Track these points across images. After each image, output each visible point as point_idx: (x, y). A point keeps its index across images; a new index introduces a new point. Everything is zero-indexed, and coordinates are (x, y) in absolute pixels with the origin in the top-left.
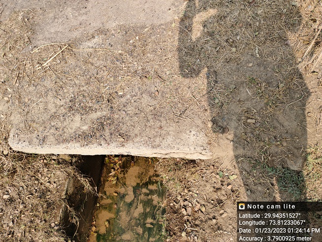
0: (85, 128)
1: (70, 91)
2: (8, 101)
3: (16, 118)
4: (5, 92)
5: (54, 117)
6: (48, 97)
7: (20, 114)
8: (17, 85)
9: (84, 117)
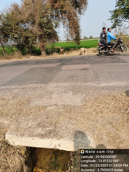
0: (43, 132)
1: (39, 120)
2: (11, 120)
3: (13, 127)
4: (11, 117)
5: (30, 128)
6: (29, 121)
7: (15, 125)
8: (18, 116)
9: (43, 129)
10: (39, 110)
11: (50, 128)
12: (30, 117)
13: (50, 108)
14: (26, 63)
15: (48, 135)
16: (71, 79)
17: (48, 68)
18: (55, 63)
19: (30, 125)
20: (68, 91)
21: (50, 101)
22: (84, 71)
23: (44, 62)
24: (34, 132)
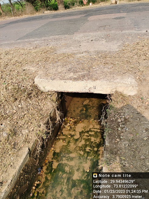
0: (75, 76)
1: (69, 66)
2: (38, 67)
3: (40, 72)
4: (38, 64)
5: (60, 73)
6: (58, 68)
7: (43, 71)
8: (44, 63)
9: (75, 74)
10: (68, 58)
11: (82, 73)
12: (59, 64)
13: (81, 55)
14: (41, 18)
15: (82, 78)
16: (102, 28)
17: (70, 20)
18: (78, 15)
19: (60, 70)
20: (100, 39)
21: (79, 49)
22: (118, 20)
23: (64, 15)
24: (65, 76)
